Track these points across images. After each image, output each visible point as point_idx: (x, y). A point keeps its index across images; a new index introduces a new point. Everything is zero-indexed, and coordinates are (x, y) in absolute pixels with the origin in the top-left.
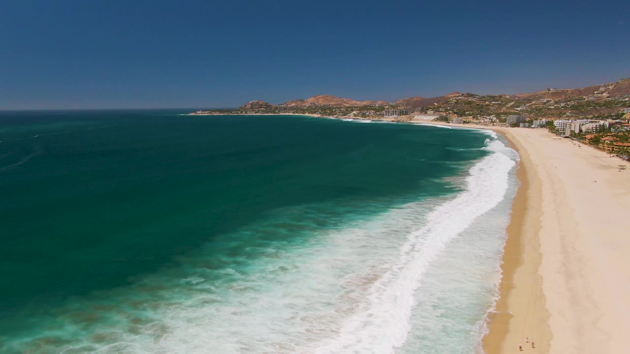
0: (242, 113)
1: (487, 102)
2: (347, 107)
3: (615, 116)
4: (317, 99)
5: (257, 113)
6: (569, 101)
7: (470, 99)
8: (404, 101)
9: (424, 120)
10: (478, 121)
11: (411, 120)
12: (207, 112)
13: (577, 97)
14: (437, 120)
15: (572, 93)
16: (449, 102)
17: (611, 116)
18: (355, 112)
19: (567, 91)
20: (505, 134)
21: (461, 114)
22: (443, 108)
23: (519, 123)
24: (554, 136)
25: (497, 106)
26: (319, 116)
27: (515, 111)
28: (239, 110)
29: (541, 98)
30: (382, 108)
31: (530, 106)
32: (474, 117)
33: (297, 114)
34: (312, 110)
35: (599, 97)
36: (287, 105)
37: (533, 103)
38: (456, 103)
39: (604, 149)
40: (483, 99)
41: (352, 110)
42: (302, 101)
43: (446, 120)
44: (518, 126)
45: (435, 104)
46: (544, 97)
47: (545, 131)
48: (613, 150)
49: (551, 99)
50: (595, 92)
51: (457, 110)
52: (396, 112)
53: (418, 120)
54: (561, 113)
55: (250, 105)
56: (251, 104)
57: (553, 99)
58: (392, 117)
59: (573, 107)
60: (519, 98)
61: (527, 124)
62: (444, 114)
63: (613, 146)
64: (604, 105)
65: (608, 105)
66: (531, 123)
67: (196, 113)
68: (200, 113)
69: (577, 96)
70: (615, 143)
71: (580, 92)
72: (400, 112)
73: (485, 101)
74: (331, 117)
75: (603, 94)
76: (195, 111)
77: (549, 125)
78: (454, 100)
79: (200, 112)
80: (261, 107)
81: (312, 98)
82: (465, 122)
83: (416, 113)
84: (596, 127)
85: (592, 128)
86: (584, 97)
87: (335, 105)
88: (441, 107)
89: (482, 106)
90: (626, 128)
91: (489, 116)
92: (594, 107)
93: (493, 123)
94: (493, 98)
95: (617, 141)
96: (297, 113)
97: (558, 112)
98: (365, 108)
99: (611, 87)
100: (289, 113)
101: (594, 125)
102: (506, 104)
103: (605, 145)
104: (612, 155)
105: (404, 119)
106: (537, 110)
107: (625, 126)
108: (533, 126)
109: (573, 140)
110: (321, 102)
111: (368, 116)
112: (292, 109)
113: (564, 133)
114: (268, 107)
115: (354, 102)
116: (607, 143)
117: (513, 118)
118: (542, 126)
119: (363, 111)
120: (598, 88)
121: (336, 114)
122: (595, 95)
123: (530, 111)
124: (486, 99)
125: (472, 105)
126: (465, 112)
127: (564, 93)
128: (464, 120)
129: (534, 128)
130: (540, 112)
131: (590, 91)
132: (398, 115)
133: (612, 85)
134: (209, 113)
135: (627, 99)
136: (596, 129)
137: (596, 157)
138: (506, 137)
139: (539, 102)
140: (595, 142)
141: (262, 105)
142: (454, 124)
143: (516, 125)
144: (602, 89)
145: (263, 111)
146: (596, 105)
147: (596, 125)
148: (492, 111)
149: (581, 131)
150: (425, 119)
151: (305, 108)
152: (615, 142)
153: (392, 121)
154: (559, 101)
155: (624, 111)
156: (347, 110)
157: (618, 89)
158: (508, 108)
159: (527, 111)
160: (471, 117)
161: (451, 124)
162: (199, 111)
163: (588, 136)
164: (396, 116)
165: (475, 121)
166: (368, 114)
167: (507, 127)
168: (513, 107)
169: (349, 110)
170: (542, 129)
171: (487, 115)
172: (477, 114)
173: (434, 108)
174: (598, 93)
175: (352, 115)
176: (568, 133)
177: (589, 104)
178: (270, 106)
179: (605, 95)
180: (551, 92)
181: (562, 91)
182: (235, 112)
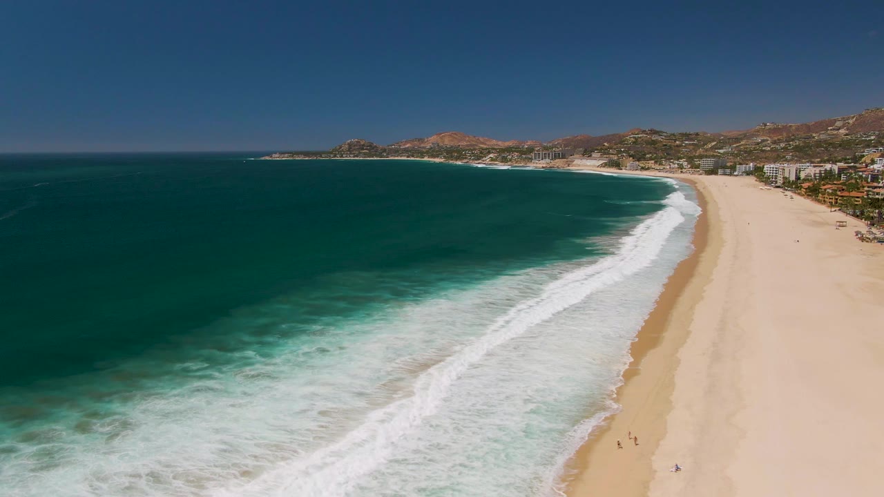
0: (335, 156)
1: (677, 142)
2: (483, 149)
3: (851, 159)
4: (441, 138)
5: (357, 156)
6: (793, 140)
7: (655, 137)
8: (563, 140)
9: (587, 166)
10: (661, 167)
11: (569, 165)
12: (286, 155)
13: (804, 135)
14: (604, 165)
15: (797, 129)
16: (624, 141)
17: (846, 159)
18: (491, 155)
19: (790, 126)
20: (696, 183)
21: (639, 157)
22: (615, 149)
23: (718, 169)
24: (761, 186)
25: (691, 147)
26: (442, 160)
27: (715, 154)
28: (331, 153)
29: (753, 135)
30: (531, 150)
31: (737, 146)
32: (656, 162)
33: (412, 159)
34: (433, 152)
35: (833, 135)
36: (400, 146)
37: (742, 143)
38: (634, 143)
39: (824, 201)
40: (672, 137)
41: (489, 153)
42: (421, 140)
43: (617, 165)
44: (716, 173)
45: (606, 144)
46: (758, 135)
47: (751, 180)
48: (836, 203)
49: (768, 138)
50: (829, 128)
51: (635, 152)
52: (549, 154)
53: (579, 165)
54: (778, 156)
55: (347, 146)
56: (348, 144)
57: (770, 137)
58: (543, 161)
59: (797, 148)
60: (725, 136)
61: (728, 171)
62: (615, 158)
63: (837, 197)
64: (840, 145)
65: (845, 145)
66: (733, 168)
67: (271, 157)
68: (276, 157)
69: (804, 133)
70: (839, 193)
71: (809, 128)
72: (555, 156)
73: (675, 140)
74: (459, 163)
75: (840, 131)
76: (269, 154)
77: (758, 173)
78: (632, 139)
79: (277, 155)
80: (363, 149)
81: (435, 137)
82: (643, 169)
83: (575, 156)
84: (820, 173)
85: (815, 174)
86: (814, 135)
87: (467, 146)
88: (611, 148)
89: (670, 147)
90: (861, 174)
91: (678, 160)
92: (826, 149)
93: (681, 169)
94: (687, 136)
95: (843, 190)
96: (413, 156)
97: (774, 155)
98: (509, 150)
99: (851, 121)
100: (401, 156)
101: (817, 170)
102: (704, 145)
103: (826, 196)
104: (833, 209)
105: (559, 165)
106: (746, 152)
107: (861, 171)
108: (735, 173)
109: (787, 190)
110: (447, 142)
111: (510, 160)
112: (406, 150)
113: (776, 182)
114: (372, 149)
115: (494, 142)
116: (829, 194)
117: (708, 163)
118: (748, 173)
119: (503, 153)
120: (832, 123)
121: (466, 158)
122: (829, 132)
123: (736, 154)
124: (677, 137)
125: (656, 146)
126: (645, 155)
127: (786, 128)
128: (643, 165)
129: (737, 175)
130: (748, 155)
131: (822, 126)
132: (552, 159)
133: (853, 117)
134: (290, 156)
135: (873, 138)
136: (820, 176)
137: (812, 212)
138: (696, 187)
139: (751, 141)
140: (813, 192)
141: (363, 145)
142: (629, 172)
143: (712, 172)
144: (838, 124)
145: (365, 154)
146: (829, 144)
147: (820, 171)
148: (683, 154)
149: (798, 178)
150: (589, 164)
151: (424, 150)
152: (840, 191)
153: (543, 167)
154: (779, 139)
155: (864, 152)
156: (481, 153)
157: (861, 123)
158: (707, 150)
159: (732, 154)
160: (653, 162)
161: (624, 171)
162: (276, 153)
163: (806, 185)
164: (548, 160)
165: (657, 167)
166: (510, 157)
167: (701, 174)
168: (713, 148)
169: (485, 152)
170: (748, 177)
171: (675, 160)
172: (662, 158)
173: (601, 149)
174: (834, 129)
175: (487, 159)
176: (780, 181)
177: (819, 144)
178: (376, 147)
179: (842, 131)
180: (767, 127)
181: (783, 126)
182: (326, 155)
